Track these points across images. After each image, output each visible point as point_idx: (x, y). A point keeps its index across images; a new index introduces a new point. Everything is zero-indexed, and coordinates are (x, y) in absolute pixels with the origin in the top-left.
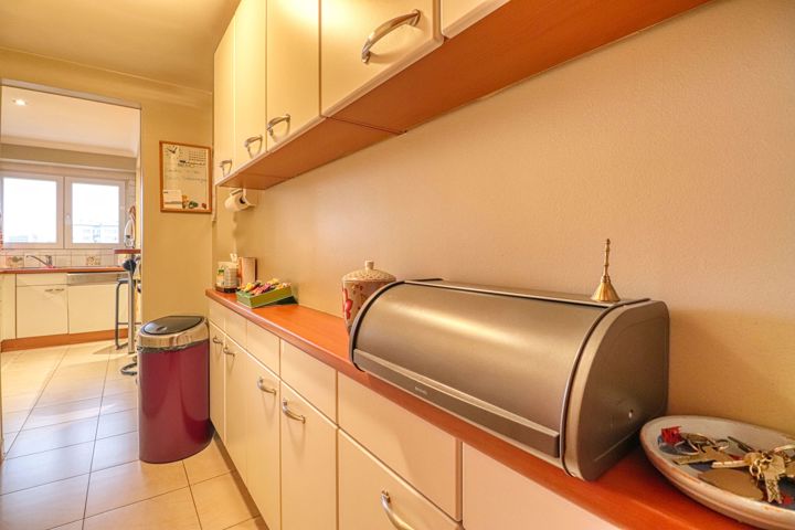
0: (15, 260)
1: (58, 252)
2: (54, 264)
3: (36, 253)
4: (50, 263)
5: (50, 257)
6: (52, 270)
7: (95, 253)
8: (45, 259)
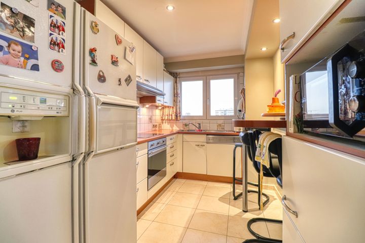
0: (186, 125)
1: (204, 121)
2: (202, 129)
3: (194, 122)
4: (200, 127)
5: (200, 124)
6: (200, 132)
7: (222, 121)
8: (197, 125)
